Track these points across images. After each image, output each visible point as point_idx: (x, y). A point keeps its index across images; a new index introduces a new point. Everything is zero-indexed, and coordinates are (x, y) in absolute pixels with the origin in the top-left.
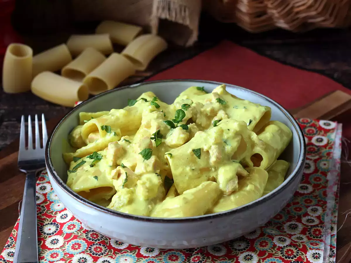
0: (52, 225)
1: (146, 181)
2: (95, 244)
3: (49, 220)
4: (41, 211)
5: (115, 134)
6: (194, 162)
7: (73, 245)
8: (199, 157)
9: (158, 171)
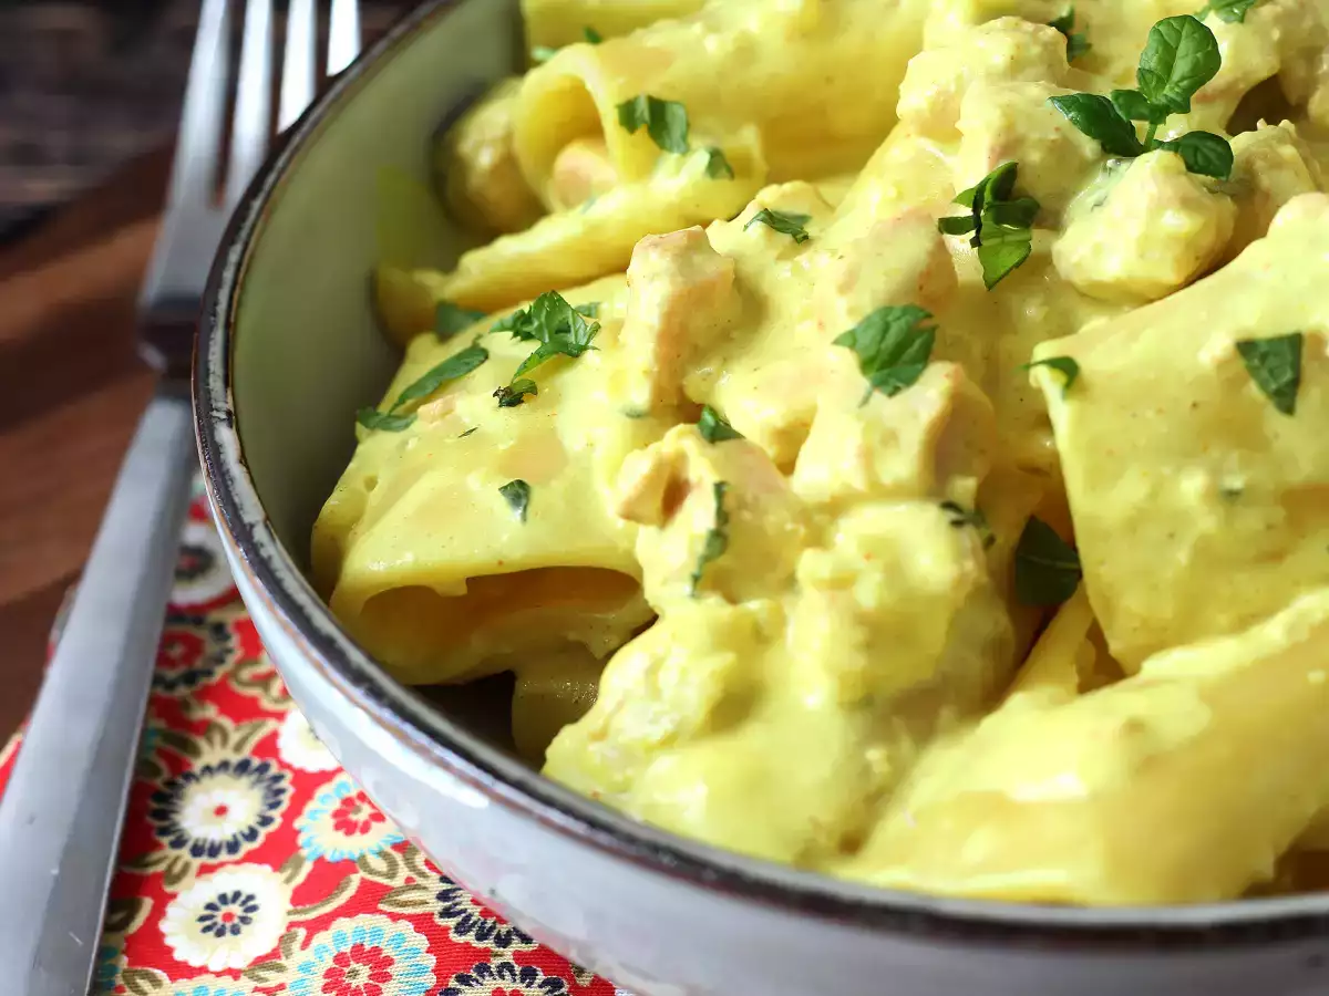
0: (245, 781)
1: (862, 564)
2: (494, 963)
3: (235, 737)
4: (199, 664)
5: (719, 164)
6: (1247, 437)
7: (340, 959)
8: (1286, 398)
9: (965, 487)
